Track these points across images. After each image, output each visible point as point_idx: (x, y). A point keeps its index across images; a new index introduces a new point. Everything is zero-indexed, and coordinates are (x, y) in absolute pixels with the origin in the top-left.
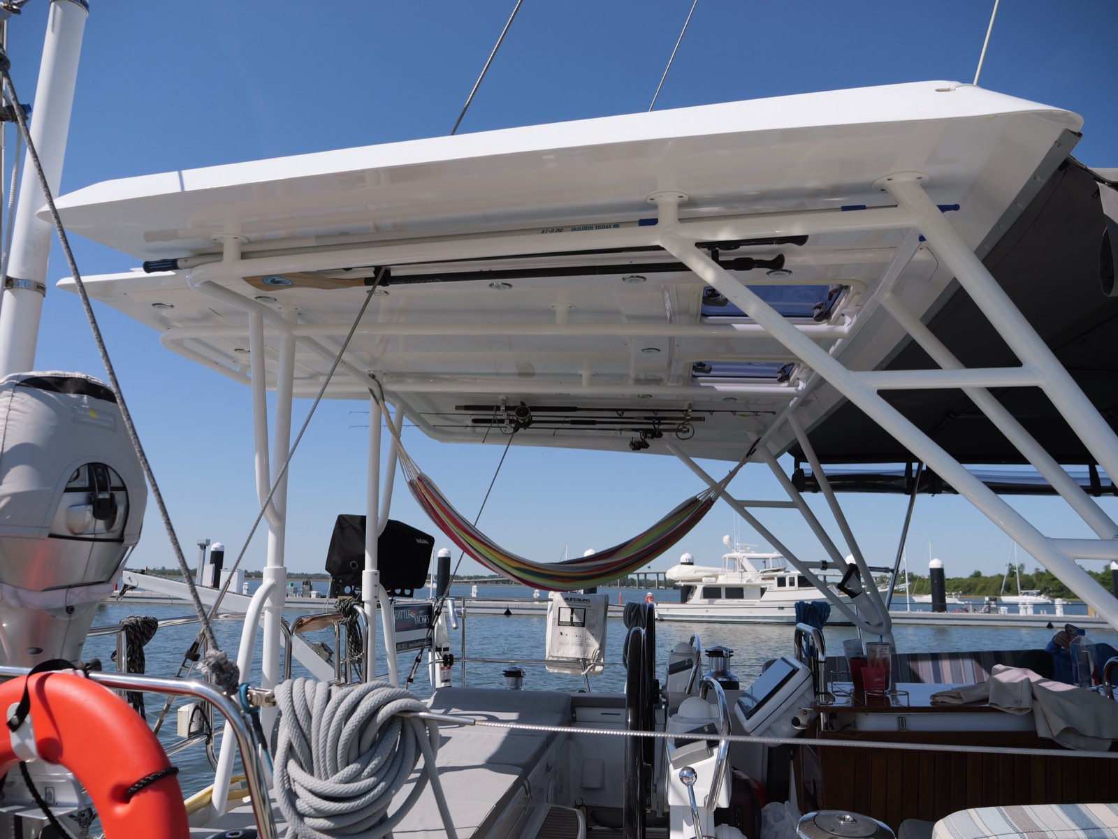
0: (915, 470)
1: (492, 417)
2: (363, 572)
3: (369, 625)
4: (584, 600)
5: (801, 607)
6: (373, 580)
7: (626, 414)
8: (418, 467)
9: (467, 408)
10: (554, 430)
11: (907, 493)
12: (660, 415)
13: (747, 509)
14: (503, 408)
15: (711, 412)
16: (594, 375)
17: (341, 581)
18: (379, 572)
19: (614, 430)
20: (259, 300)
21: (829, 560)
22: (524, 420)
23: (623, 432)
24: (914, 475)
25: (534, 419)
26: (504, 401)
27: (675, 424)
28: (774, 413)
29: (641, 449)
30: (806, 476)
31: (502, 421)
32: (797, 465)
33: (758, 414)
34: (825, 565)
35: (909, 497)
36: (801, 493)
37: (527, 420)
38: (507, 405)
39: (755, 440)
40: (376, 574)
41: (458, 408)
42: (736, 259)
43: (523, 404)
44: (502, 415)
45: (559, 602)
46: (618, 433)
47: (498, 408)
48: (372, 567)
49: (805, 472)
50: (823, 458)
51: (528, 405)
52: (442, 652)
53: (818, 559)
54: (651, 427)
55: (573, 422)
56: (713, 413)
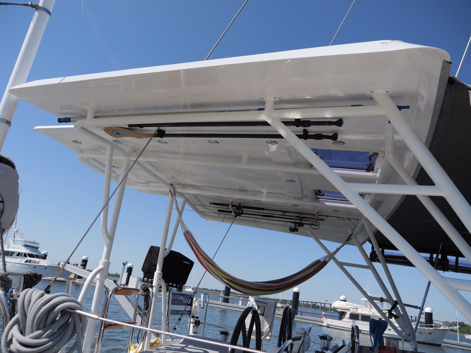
0: (434, 258)
1: (226, 210)
2: (155, 272)
3: (153, 297)
4: (264, 303)
5: (372, 321)
6: (158, 276)
7: (286, 214)
8: (187, 227)
9: (215, 204)
10: (255, 219)
12: (302, 216)
13: (344, 266)
14: (230, 205)
15: (327, 216)
16: (269, 193)
17: (147, 276)
18: (162, 273)
19: (283, 221)
20: (114, 142)
21: (385, 297)
22: (239, 212)
23: (287, 223)
24: (434, 260)
25: (244, 212)
26: (232, 202)
27: (311, 221)
28: (358, 220)
29: (295, 232)
31: (231, 212)
32: (373, 248)
33: (350, 220)
34: (382, 300)
36: (373, 263)
37: (240, 212)
38: (233, 204)
39: (351, 233)
40: (160, 274)
41: (211, 203)
42: (315, 134)
43: (240, 204)
44: (230, 208)
45: (252, 302)
46: (285, 223)
47: (228, 205)
48: (159, 270)
51: (242, 205)
52: (195, 319)
53: (379, 297)
54: (299, 221)
55: (263, 216)
56: (328, 217)
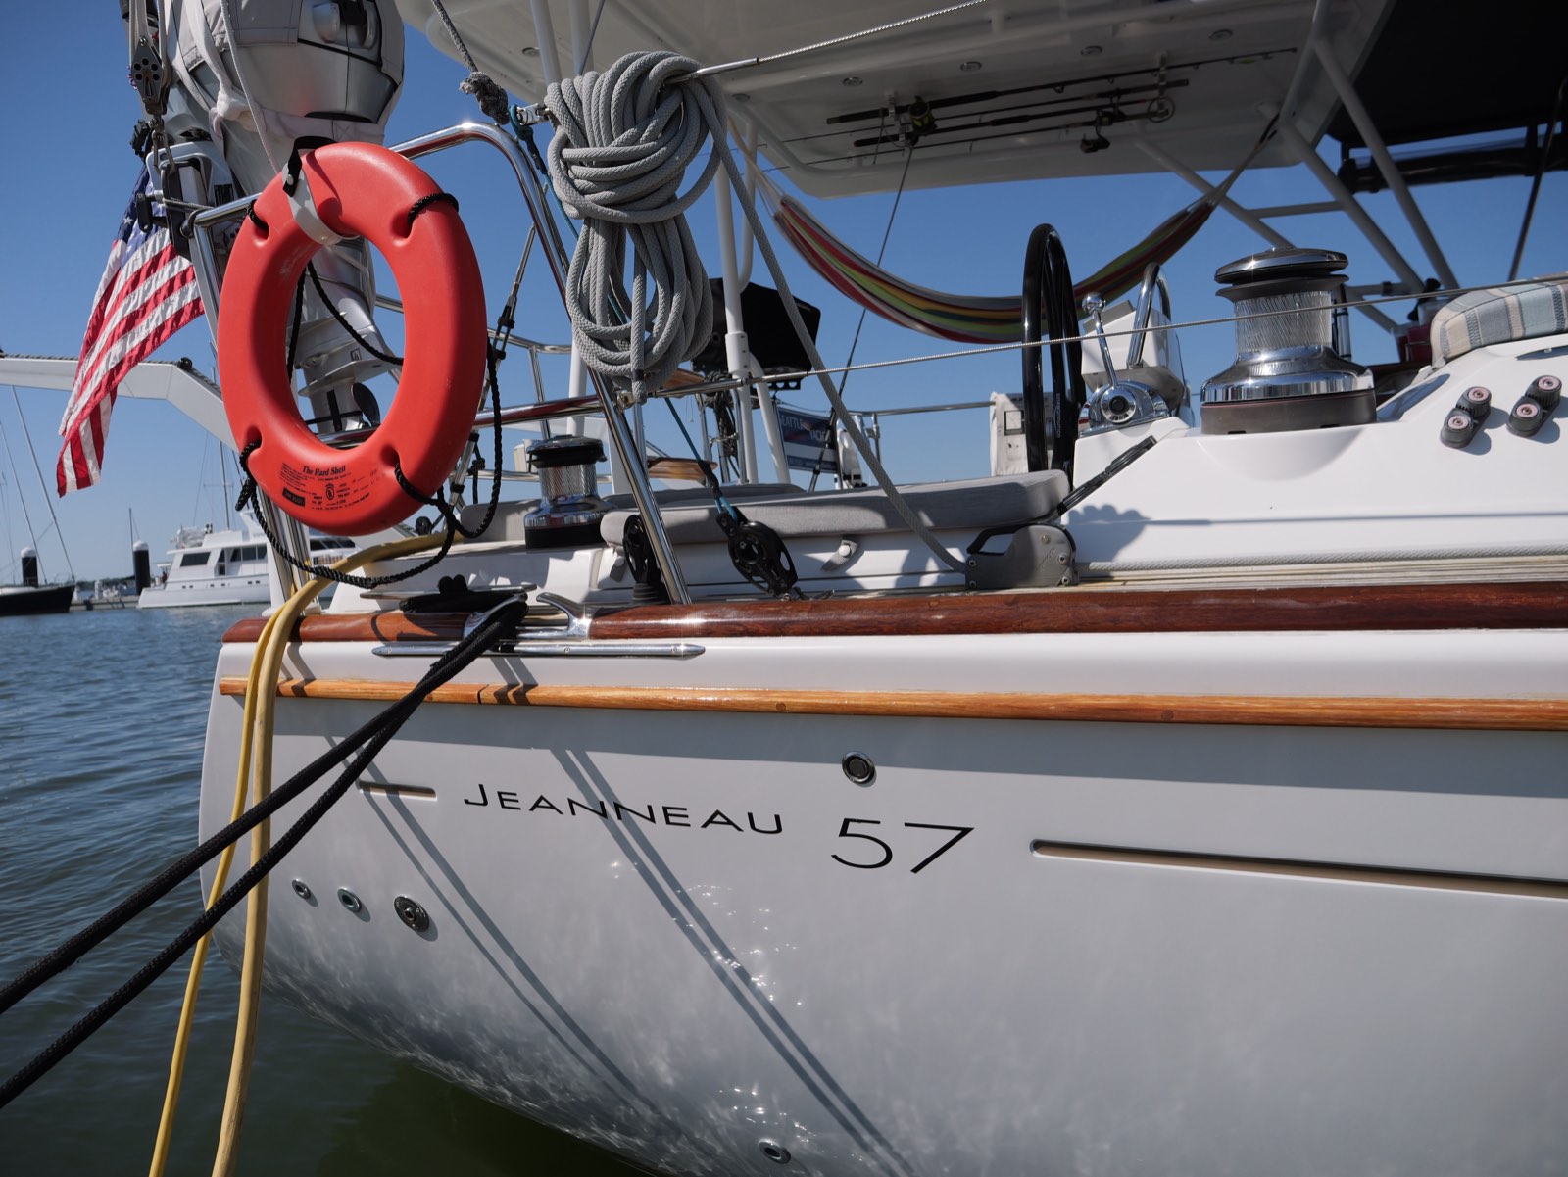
0: (1541, 136)
1: (875, 134)
2: (727, 336)
3: (741, 403)
6: (739, 344)
7: (1071, 91)
8: (779, 188)
9: (843, 119)
10: (969, 144)
11: (1527, 174)
12: (1121, 83)
13: (1265, 220)
14: (892, 111)
15: (1196, 64)
16: (1009, 18)
18: (745, 335)
19: (1057, 128)
21: (1395, 279)
22: (921, 120)
23: (1070, 130)
24: (1540, 144)
25: (940, 125)
26: (893, 101)
27: (1143, 101)
28: (1294, 50)
30: (1359, 167)
31: (895, 138)
32: (1345, 153)
33: (1270, 55)
34: (1387, 289)
35: (1530, 180)
37: (926, 121)
38: (897, 105)
39: (1272, 116)
40: (742, 337)
41: (830, 121)
43: (918, 98)
44: (893, 124)
45: (1003, 405)
46: (1064, 132)
47: (885, 112)
48: (737, 327)
49: (1358, 162)
50: (1389, 137)
51: (927, 100)
52: (853, 481)
53: (1377, 281)
55: (996, 123)
56: (1201, 66)
